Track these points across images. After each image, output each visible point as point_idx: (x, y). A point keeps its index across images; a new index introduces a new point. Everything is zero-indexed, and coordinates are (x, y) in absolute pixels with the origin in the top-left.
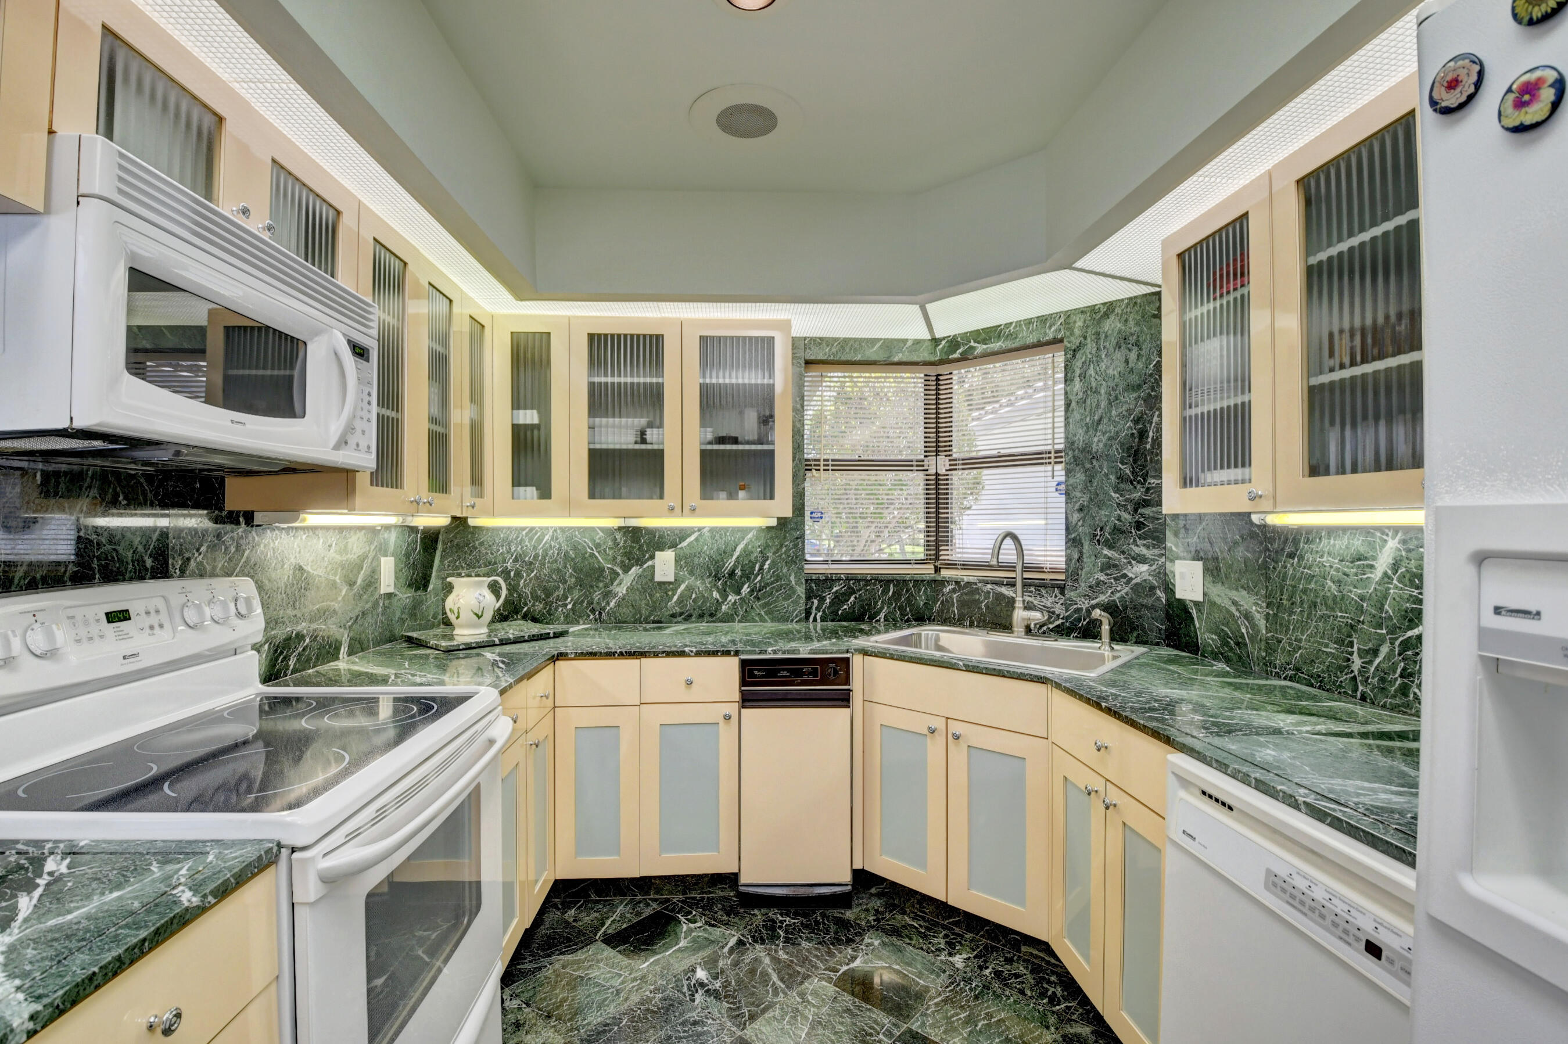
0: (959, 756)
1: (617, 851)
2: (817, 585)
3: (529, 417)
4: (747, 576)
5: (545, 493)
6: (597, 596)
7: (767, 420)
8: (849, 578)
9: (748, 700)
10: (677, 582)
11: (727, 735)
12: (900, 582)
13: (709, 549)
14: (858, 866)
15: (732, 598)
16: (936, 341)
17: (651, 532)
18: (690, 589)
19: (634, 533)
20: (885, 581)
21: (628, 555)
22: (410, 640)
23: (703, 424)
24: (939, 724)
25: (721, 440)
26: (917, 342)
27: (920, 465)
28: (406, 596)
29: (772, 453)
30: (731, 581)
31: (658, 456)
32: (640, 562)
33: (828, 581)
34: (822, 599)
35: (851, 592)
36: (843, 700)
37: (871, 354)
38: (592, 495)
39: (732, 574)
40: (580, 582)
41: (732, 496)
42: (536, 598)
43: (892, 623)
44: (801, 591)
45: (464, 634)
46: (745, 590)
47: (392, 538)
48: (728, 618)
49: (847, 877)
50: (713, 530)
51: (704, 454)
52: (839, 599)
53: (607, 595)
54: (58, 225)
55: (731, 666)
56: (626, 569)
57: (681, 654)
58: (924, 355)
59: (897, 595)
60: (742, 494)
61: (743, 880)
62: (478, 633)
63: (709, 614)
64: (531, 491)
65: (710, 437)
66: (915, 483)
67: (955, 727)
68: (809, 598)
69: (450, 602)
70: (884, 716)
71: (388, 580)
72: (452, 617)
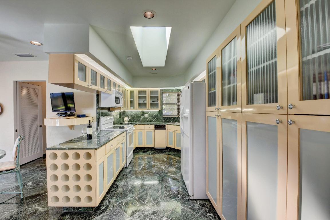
0: (175, 134)
1: (142, 144)
2: (164, 118)
3: (132, 100)
4: (156, 117)
5: (134, 108)
6: (139, 119)
7: (158, 99)
8: (168, 117)
9: (155, 129)
10: (148, 118)
11: (153, 133)
12: (173, 118)
13: (151, 114)
14: (167, 146)
15: (154, 119)
16: (178, 90)
17: (145, 112)
18: (149, 118)
19: (143, 112)
20: (172, 117)
21: (142, 115)
22: (121, 123)
23: (151, 100)
24: (174, 131)
25: (153, 102)
26: (176, 90)
27: (176, 104)
28: (119, 119)
29: (158, 103)
30: (154, 118)
31: (146, 104)
32: (144, 115)
33: (165, 117)
34: (164, 120)
35: (168, 119)
36: (165, 129)
37: (170, 91)
38: (139, 108)
39: (154, 117)
40: (137, 118)
41: (154, 108)
42: (132, 119)
43: (172, 122)
44: (162, 119)
45: (126, 123)
46: (156, 118)
47: (118, 113)
48: (154, 122)
49: (165, 147)
50: (152, 112)
51: (151, 103)
52: (166, 120)
53: (140, 119)
54: (113, 95)
55: (154, 126)
56: (142, 116)
57: (148, 124)
58: (176, 91)
59: (173, 119)
60: (155, 108)
61: (155, 147)
62: (127, 122)
63: (151, 121)
64: (132, 108)
65: (151, 101)
66: (176, 106)
67: (175, 131)
68: (163, 120)
69: (124, 119)
70: (169, 131)
71: (118, 117)
72: (125, 121)
